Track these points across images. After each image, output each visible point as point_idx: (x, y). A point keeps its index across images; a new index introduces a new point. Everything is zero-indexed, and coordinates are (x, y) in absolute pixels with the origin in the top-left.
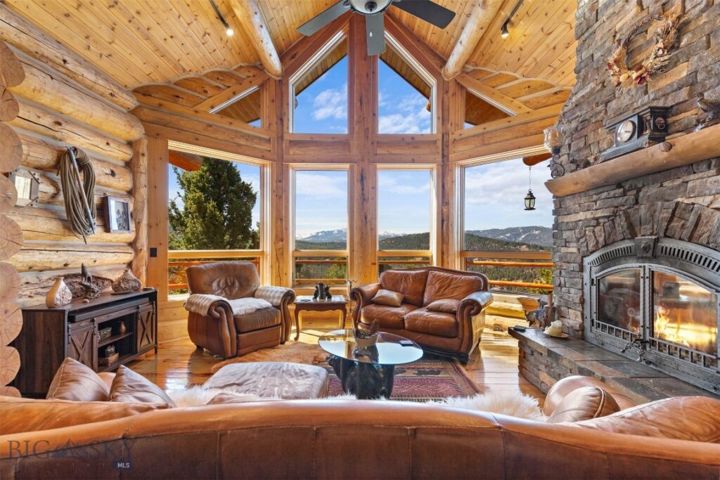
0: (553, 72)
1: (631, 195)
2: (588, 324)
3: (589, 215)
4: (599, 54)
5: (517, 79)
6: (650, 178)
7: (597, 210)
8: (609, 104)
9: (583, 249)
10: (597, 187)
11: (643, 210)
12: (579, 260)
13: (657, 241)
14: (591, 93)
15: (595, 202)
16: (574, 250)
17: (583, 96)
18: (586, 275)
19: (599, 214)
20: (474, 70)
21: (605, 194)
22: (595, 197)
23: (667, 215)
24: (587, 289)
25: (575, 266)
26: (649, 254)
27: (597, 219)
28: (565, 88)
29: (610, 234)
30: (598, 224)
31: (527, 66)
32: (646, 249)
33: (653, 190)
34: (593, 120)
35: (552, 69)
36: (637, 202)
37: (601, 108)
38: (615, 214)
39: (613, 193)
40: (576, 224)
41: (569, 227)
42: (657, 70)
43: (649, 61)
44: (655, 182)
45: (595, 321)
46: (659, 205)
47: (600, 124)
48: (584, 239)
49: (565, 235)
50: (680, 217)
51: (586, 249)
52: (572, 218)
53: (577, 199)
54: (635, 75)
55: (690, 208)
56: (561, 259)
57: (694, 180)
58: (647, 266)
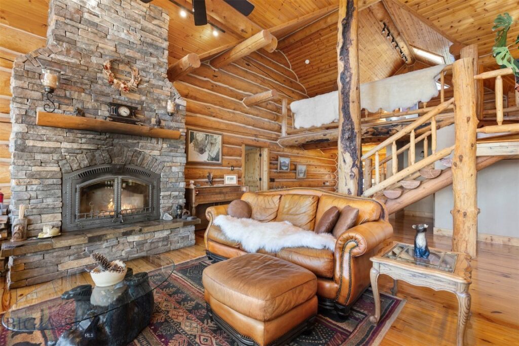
1: (109, 140)
2: (67, 220)
3: (75, 146)
6: (121, 136)
7: (81, 143)
8: (94, 84)
9: (67, 168)
10: (86, 130)
11: (117, 149)
12: (59, 175)
13: (125, 165)
15: (81, 138)
16: (57, 169)
18: (66, 187)
19: (85, 146)
21: (91, 136)
22: (79, 135)
23: (130, 154)
25: (57, 181)
26: (121, 171)
27: (80, 149)
29: (92, 160)
30: (82, 153)
32: (120, 169)
33: (123, 141)
34: (79, 85)
36: (112, 145)
37: (87, 81)
38: (98, 149)
39: (98, 137)
40: (55, 150)
41: (43, 151)
42: (132, 91)
43: (129, 84)
44: (123, 138)
45: (78, 214)
46: (126, 149)
47: (84, 90)
48: (64, 161)
49: (39, 157)
50: (136, 156)
51: (70, 168)
52: (52, 145)
53: (59, 131)
54: (122, 86)
55: (140, 153)
56: (32, 176)
57: (142, 143)
58: (120, 177)
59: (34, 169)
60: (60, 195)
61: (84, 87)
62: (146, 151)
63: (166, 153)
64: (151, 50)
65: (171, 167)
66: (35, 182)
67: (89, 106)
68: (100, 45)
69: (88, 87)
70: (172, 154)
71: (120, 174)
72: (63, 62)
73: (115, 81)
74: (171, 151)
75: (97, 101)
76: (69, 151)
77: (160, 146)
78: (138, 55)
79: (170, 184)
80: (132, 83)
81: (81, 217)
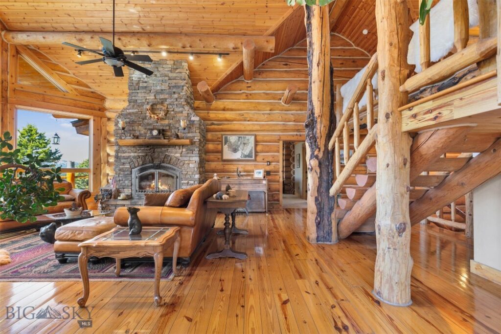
1: (152, 150)
2: (133, 193)
3: (136, 154)
4: (140, 101)
5: (69, 73)
8: (144, 120)
9: (133, 166)
10: (140, 146)
11: (156, 155)
12: (130, 170)
13: (160, 163)
14: (137, 113)
15: (139, 150)
16: (129, 166)
17: (133, 112)
18: (133, 176)
19: (140, 154)
20: (35, 50)
21: (143, 148)
22: (138, 149)
23: (163, 157)
24: (133, 180)
25: (129, 172)
27: (139, 156)
29: (144, 161)
30: (139, 158)
31: (80, 73)
32: (157, 166)
33: (159, 150)
36: (154, 152)
37: (141, 120)
38: (146, 155)
39: (146, 149)
40: (128, 157)
41: (124, 158)
42: (162, 119)
43: (160, 116)
44: (159, 148)
45: (138, 190)
46: (161, 154)
47: (140, 125)
48: (132, 163)
49: (122, 161)
50: (166, 158)
52: (126, 155)
53: (129, 148)
54: (156, 117)
55: (169, 156)
56: (120, 170)
57: (170, 149)
58: (157, 170)
59: (121, 167)
60: (130, 179)
61: (140, 123)
62: (171, 154)
63: (185, 155)
64: (174, 90)
65: (189, 164)
66: (122, 173)
67: (142, 132)
68: (147, 98)
69: (142, 122)
70: (189, 155)
71: (158, 169)
72: (131, 112)
73: (152, 116)
74: (188, 153)
75: (146, 129)
76: (134, 157)
77: (181, 150)
78: (166, 96)
79: (188, 176)
80: (162, 114)
81: (139, 191)
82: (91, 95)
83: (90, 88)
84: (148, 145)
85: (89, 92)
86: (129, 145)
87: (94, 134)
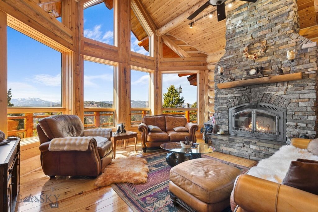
0: (200, 46)
1: (249, 90)
2: (230, 129)
3: (232, 95)
4: (236, 46)
5: (186, 44)
6: (255, 86)
7: (235, 94)
8: (240, 63)
9: (230, 106)
10: (236, 87)
11: (253, 94)
12: (227, 109)
13: (257, 103)
14: (233, 57)
15: (235, 91)
16: (226, 106)
17: (230, 58)
18: (230, 114)
19: (236, 95)
20: (170, 35)
21: (239, 89)
22: (234, 90)
23: (261, 96)
24: (230, 119)
25: (226, 111)
26: (255, 107)
27: (235, 97)
28: (201, 52)
29: (240, 101)
30: (236, 98)
31: (192, 41)
32: (254, 105)
33: (256, 89)
34: (234, 66)
35: (200, 45)
36: (250, 92)
37: (237, 63)
38: (243, 95)
39: (242, 89)
40: (226, 98)
41: (222, 99)
42: (261, 57)
43: (258, 54)
44: (256, 87)
45: (234, 128)
46: (258, 93)
47: (236, 68)
48: (229, 103)
49: (221, 102)
50: (265, 97)
51: (231, 106)
52: (224, 96)
53: (227, 90)
54: (253, 57)
55: (268, 95)
56: (219, 109)
57: (270, 88)
58: (254, 110)
59: (219, 106)
60: (228, 118)
61: (236, 66)
62: (272, 93)
63: (291, 92)
64: (276, 21)
65: (298, 103)
66: (220, 112)
67: (238, 74)
68: (244, 41)
69: (238, 65)
70: (297, 92)
71: (255, 108)
72: (228, 59)
73: (249, 56)
74: (296, 90)
75: (242, 71)
76: (231, 98)
77: (285, 87)
79: (297, 117)
80: (260, 52)
81: (236, 129)
82: (198, 55)
83: (198, 51)
84: (244, 86)
85: (196, 54)
86: (226, 87)
87: (200, 83)
